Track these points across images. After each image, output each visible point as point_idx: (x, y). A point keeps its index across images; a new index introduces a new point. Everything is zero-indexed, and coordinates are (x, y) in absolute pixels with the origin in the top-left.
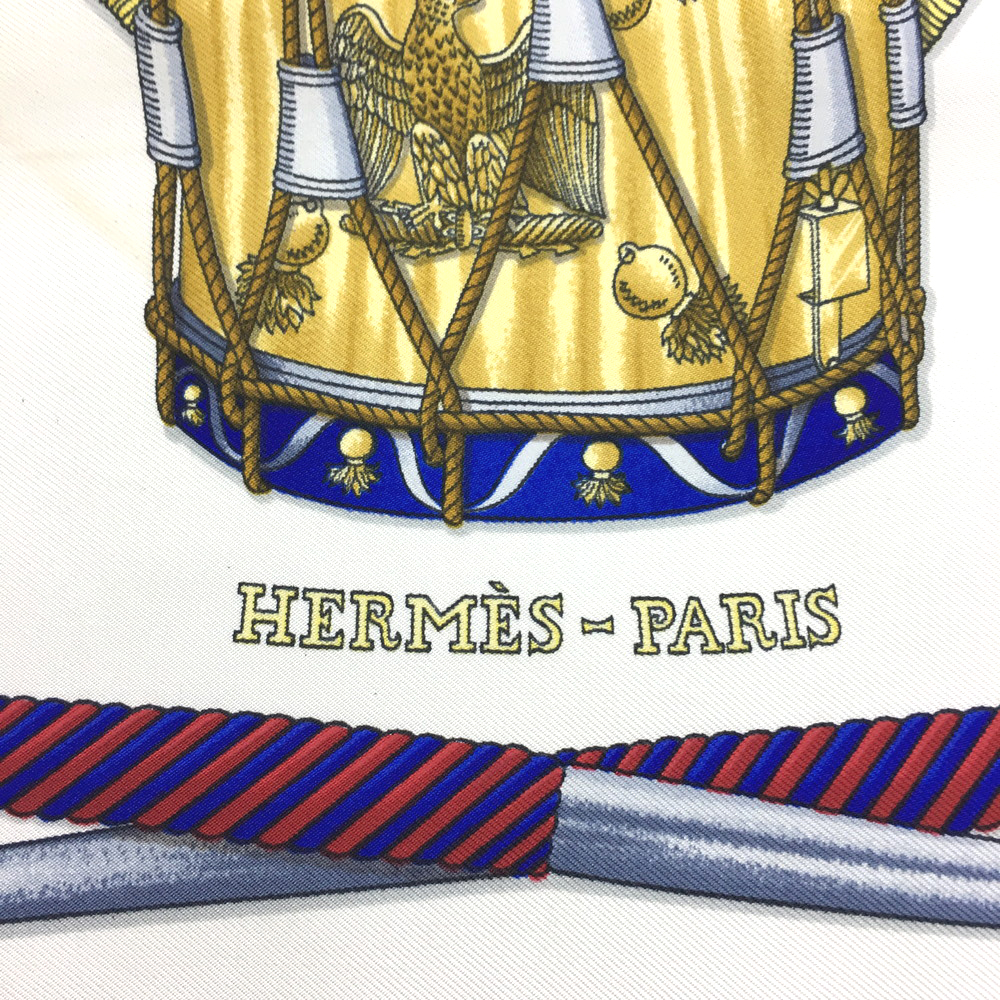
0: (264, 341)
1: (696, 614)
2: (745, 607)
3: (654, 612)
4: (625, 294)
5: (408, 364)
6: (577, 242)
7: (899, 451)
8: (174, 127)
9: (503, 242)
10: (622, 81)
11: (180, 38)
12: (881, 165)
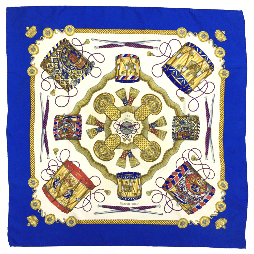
0: (121, 195)
1: (134, 204)
2: (136, 203)
3: (133, 203)
4: (132, 193)
5: (125, 196)
6: (131, 192)
7: (141, 198)
8: (118, 188)
9: (128, 192)
10: (132, 186)
11: (118, 185)
12: (140, 189)
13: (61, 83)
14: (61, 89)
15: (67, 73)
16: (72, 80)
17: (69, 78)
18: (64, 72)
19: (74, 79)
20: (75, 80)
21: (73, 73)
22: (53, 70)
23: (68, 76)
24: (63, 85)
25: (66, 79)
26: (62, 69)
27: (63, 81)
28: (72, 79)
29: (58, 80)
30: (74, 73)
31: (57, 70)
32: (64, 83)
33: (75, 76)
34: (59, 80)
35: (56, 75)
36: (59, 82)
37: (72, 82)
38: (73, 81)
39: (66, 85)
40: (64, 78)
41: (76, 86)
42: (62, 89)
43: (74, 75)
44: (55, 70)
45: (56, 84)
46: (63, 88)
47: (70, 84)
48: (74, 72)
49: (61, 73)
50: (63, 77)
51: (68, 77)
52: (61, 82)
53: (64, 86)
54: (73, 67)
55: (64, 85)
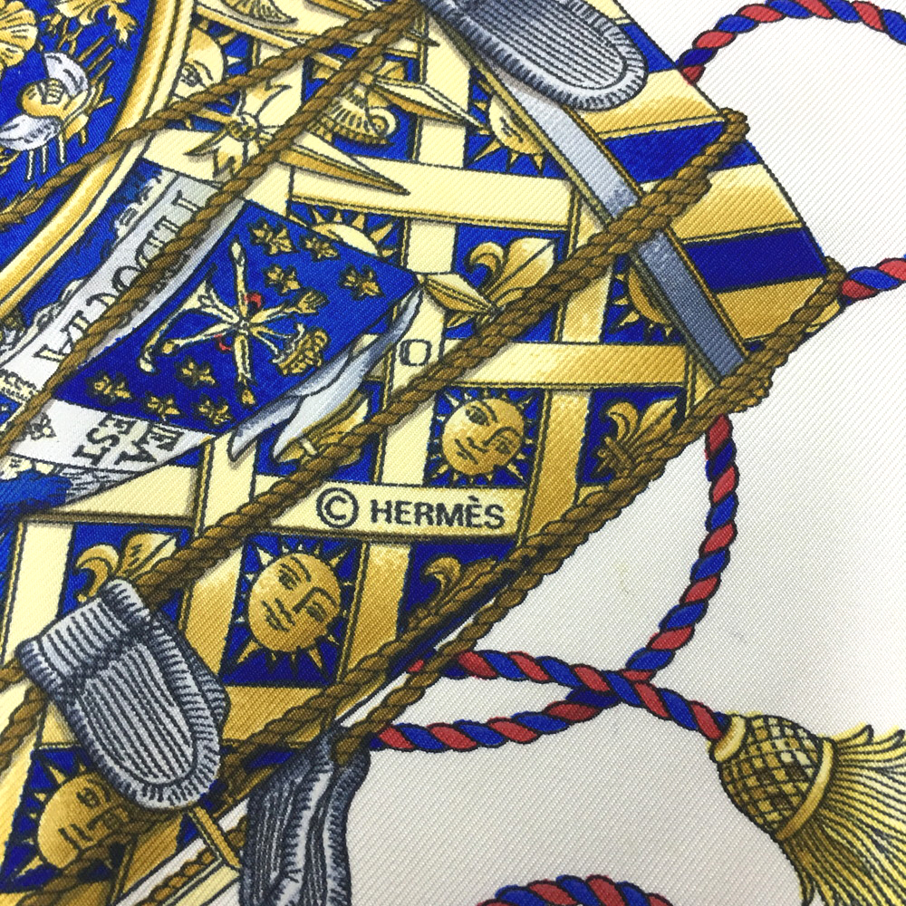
13: (508, 501)
14: (722, 514)
15: (216, 272)
16: (442, 143)
17: (373, 221)
18: (167, 379)
19: (414, 70)
20: (469, 46)
21: (228, 99)
22: (54, 731)
23: (299, 259)
24: (598, 426)
25: (383, 317)
26: (60, 411)
27: (459, 424)
28: (403, 145)
29: (418, 589)
30: (241, 46)
31: (76, 584)
32: (531, 400)
33: (336, 45)
34: (423, 551)
35: (239, 634)
36: (468, 550)
37: (520, 122)
38: (479, 91)
39: (616, 331)
40: (371, 389)
41: (633, 32)
42: (722, 462)
43: (307, 55)
44: (57, 665)
45: (549, 669)
46: (695, 455)
47: (580, 197)
48: (210, 56)
49: (193, 458)
50: (317, 405)
51: (353, 237)
52: (502, 479)
53: (641, 396)
54: (60, 67)
55: (602, 397)
